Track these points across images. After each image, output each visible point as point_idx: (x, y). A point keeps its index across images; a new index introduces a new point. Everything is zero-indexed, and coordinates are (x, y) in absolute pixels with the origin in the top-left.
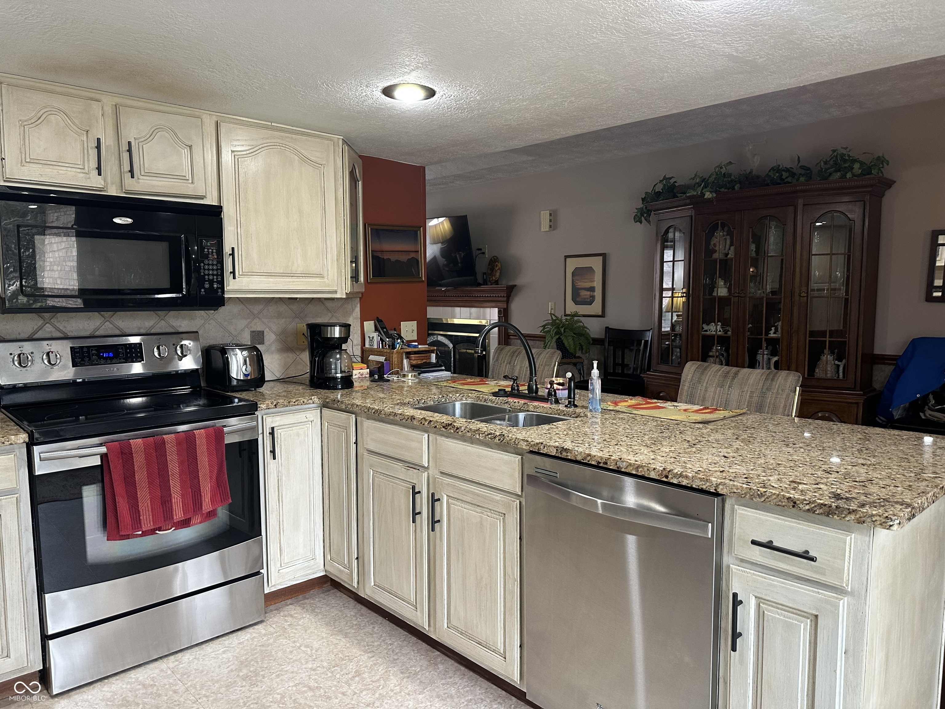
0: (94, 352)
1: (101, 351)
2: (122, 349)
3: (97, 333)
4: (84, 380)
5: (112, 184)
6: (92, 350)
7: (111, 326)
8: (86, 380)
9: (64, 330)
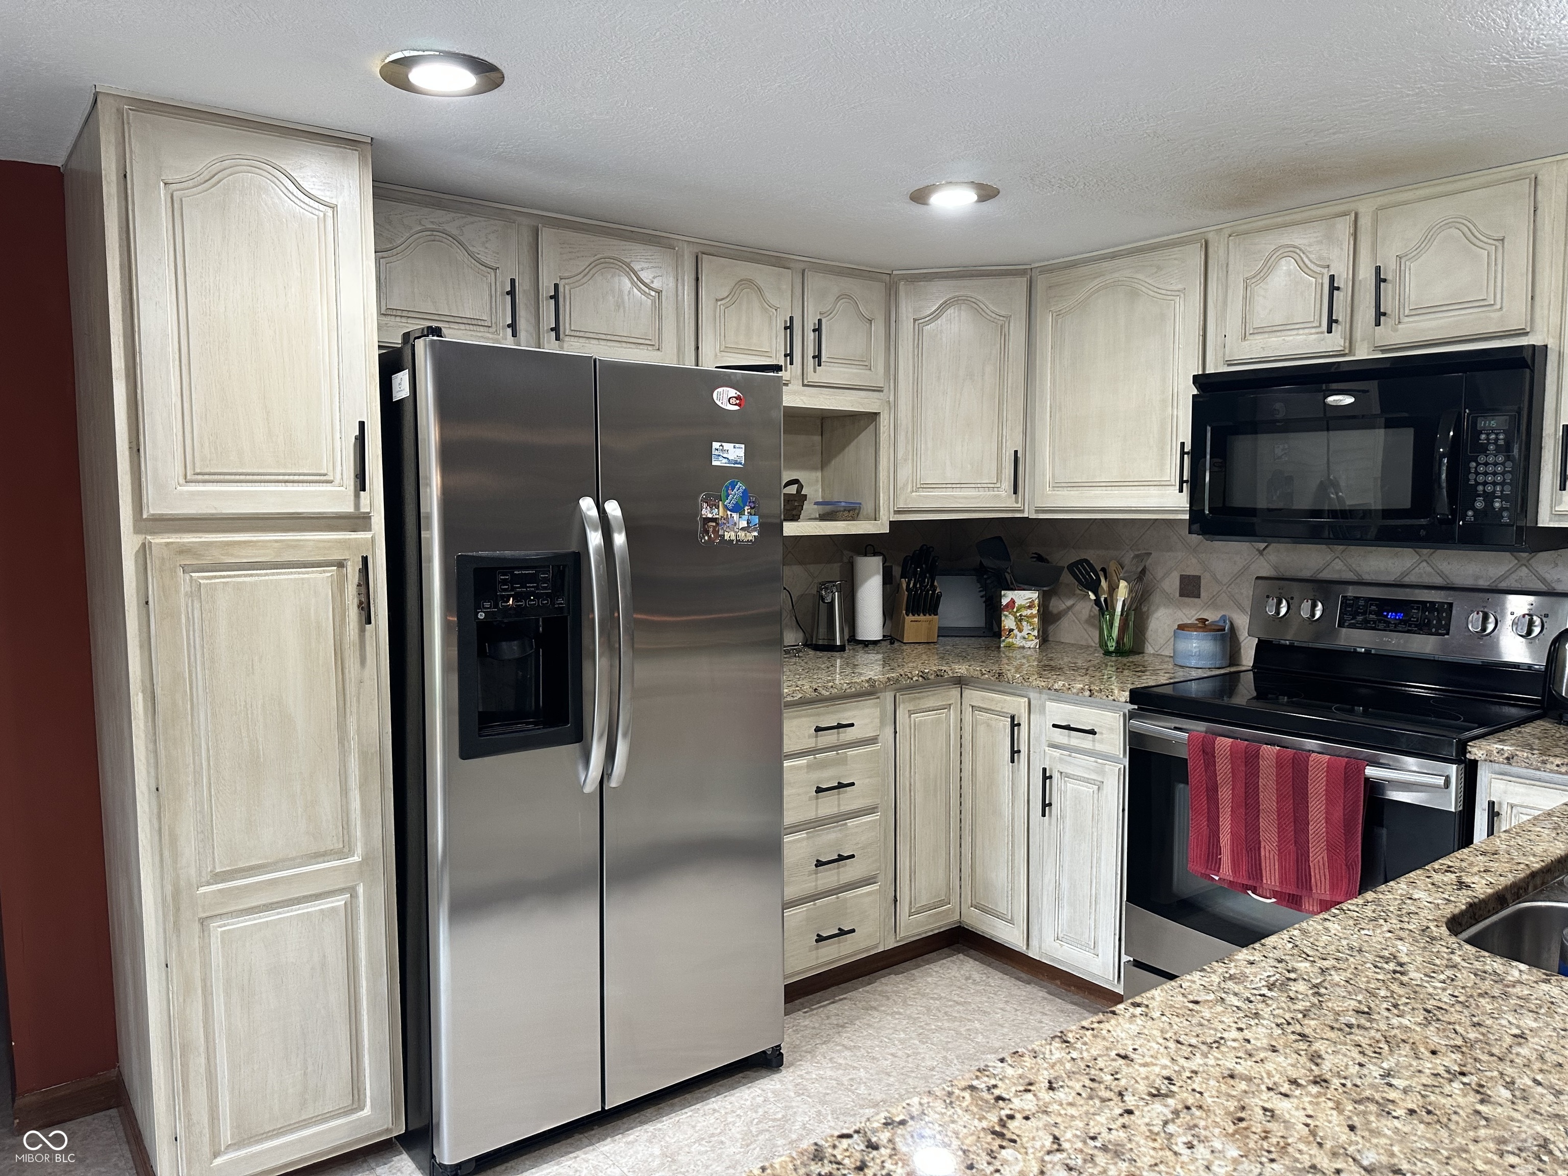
0: (1373, 608)
1: (1386, 608)
2: (1418, 609)
3: (1407, 580)
4: (1368, 652)
5: (1363, 340)
6: (1371, 605)
7: (1429, 569)
8: (1373, 652)
9: (1357, 569)
